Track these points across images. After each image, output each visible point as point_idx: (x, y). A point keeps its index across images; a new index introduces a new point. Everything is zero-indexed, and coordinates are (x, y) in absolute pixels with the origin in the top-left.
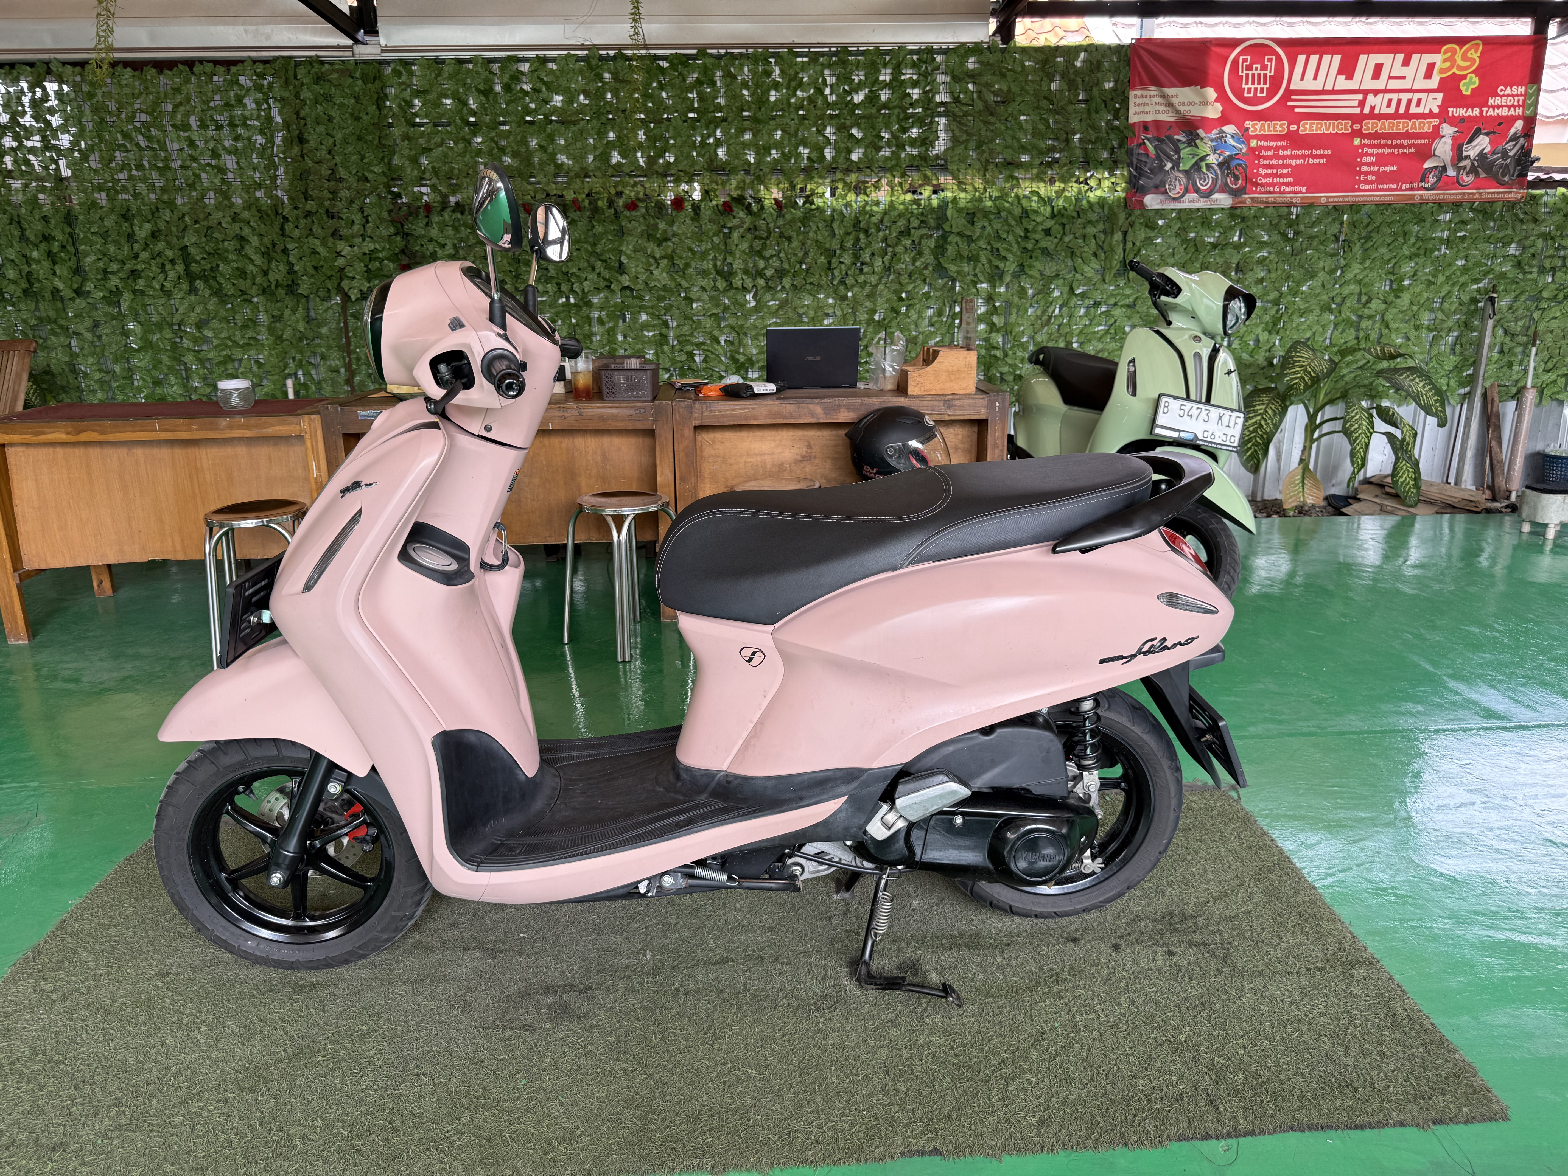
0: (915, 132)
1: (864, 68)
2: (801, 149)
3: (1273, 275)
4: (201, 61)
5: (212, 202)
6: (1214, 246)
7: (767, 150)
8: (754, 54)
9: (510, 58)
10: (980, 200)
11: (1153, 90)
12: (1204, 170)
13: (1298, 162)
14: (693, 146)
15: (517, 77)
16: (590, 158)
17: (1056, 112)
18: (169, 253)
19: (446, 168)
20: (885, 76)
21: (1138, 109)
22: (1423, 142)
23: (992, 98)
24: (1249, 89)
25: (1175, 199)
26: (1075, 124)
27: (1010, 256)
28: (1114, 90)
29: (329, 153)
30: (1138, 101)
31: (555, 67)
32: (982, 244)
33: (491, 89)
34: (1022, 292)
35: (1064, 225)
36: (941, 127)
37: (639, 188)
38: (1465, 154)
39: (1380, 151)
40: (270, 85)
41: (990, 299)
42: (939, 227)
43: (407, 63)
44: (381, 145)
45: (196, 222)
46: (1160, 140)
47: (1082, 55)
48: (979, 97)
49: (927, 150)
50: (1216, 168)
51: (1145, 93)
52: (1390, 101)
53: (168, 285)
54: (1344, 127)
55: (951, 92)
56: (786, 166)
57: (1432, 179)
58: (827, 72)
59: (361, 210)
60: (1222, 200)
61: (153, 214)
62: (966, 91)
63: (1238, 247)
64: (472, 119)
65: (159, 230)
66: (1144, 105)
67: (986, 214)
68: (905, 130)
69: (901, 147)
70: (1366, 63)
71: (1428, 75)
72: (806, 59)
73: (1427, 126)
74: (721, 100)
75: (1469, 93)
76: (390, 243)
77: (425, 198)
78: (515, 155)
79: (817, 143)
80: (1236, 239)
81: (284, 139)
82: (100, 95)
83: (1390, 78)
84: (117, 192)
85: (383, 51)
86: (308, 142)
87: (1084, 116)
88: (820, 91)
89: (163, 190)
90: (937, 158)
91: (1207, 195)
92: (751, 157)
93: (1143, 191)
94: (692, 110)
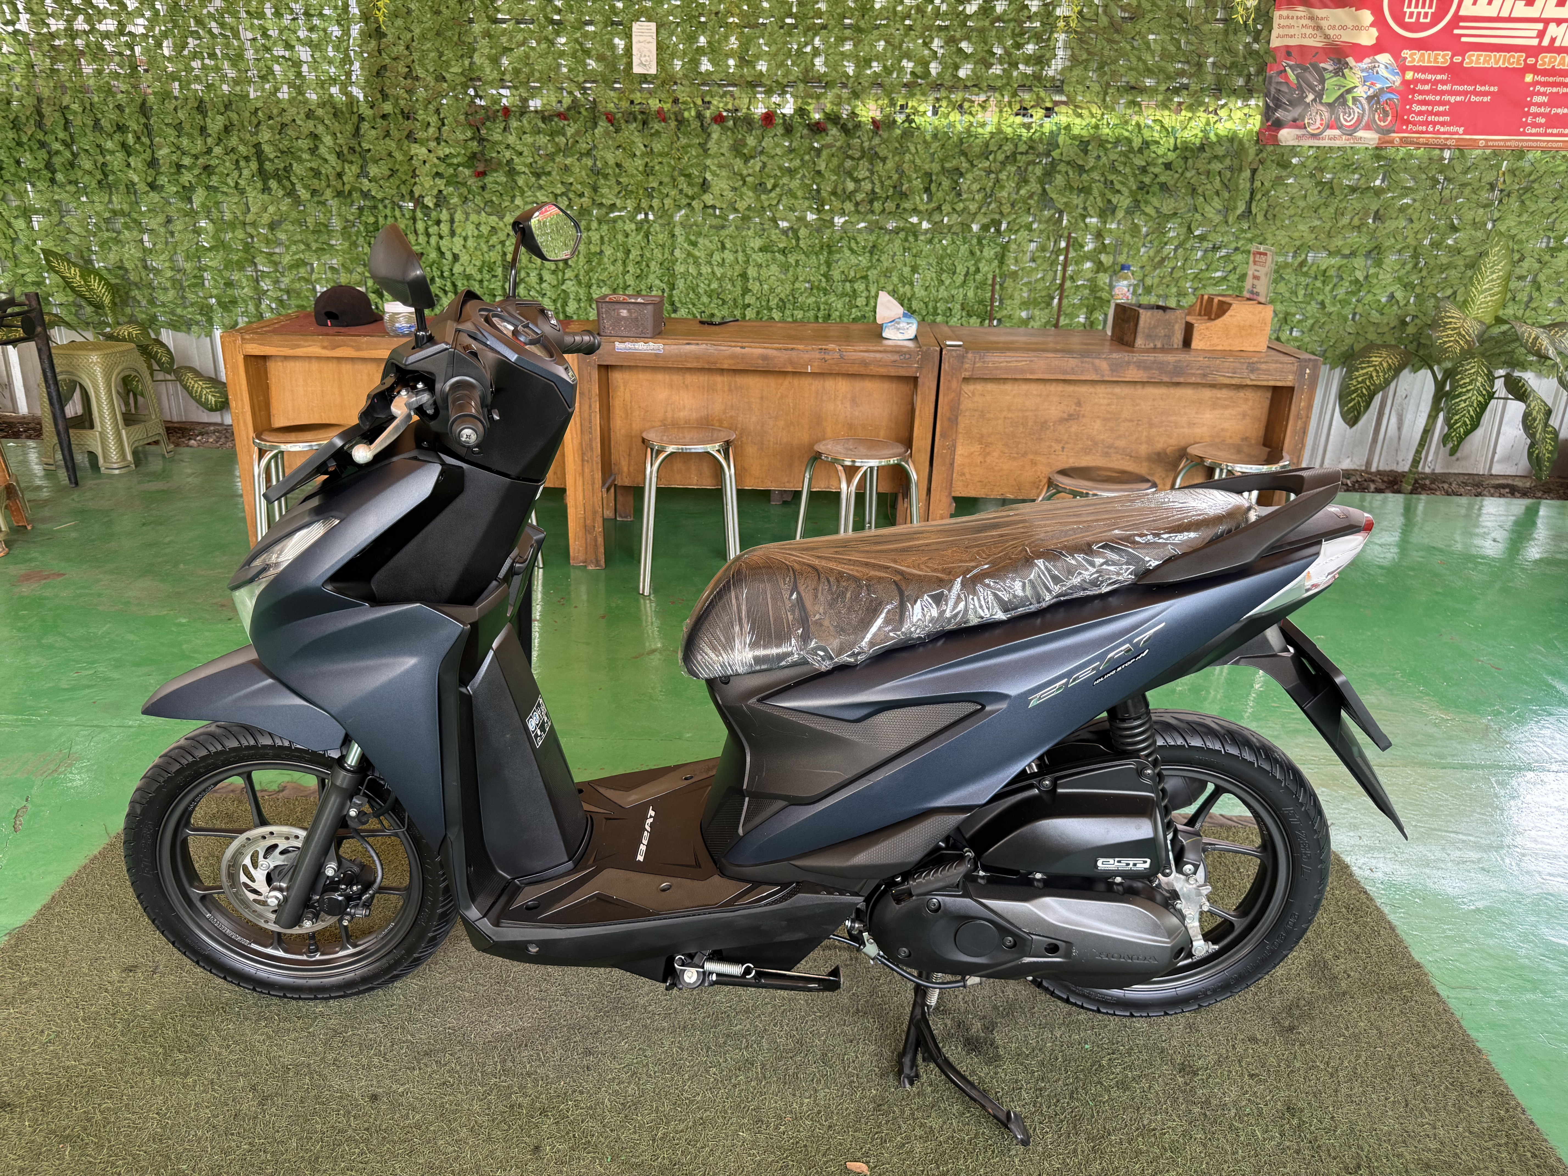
0: (1030, 48)
2: (904, 62)
3: (1416, 226)
5: (286, 96)
6: (1353, 190)
7: (868, 62)
10: (1097, 127)
11: (1301, 11)
12: (1350, 103)
13: (1458, 99)
14: (789, 54)
16: (678, 64)
17: (1189, 31)
18: (241, 148)
19: (527, 69)
21: (1282, 32)
23: (1120, 14)
24: (1411, 14)
25: (1314, 136)
26: (1209, 47)
27: (1124, 190)
28: (1257, 8)
29: (407, 48)
30: (1283, 22)
32: (1096, 175)
34: (1135, 230)
35: (1185, 157)
36: (1060, 44)
37: (728, 99)
39: (1555, 90)
41: (1099, 235)
42: (1048, 154)
44: (461, 42)
45: (270, 118)
46: (1303, 68)
48: (1105, 12)
49: (1042, 69)
50: (1364, 102)
51: (1291, 13)
53: (242, 182)
54: (1516, 60)
56: (887, 81)
59: (437, 112)
60: (1369, 137)
61: (226, 107)
63: (1378, 192)
64: (556, 17)
65: (232, 125)
66: (1289, 27)
67: (1102, 143)
68: (1018, 46)
69: (1015, 65)
76: (465, 148)
77: (504, 101)
78: (600, 58)
79: (923, 57)
80: (1378, 183)
81: (362, 33)
84: (190, 82)
86: (384, 35)
87: (1220, 37)
89: (236, 82)
90: (1053, 79)
91: (1350, 132)
92: (851, 71)
93: (1278, 125)
94: (790, 15)
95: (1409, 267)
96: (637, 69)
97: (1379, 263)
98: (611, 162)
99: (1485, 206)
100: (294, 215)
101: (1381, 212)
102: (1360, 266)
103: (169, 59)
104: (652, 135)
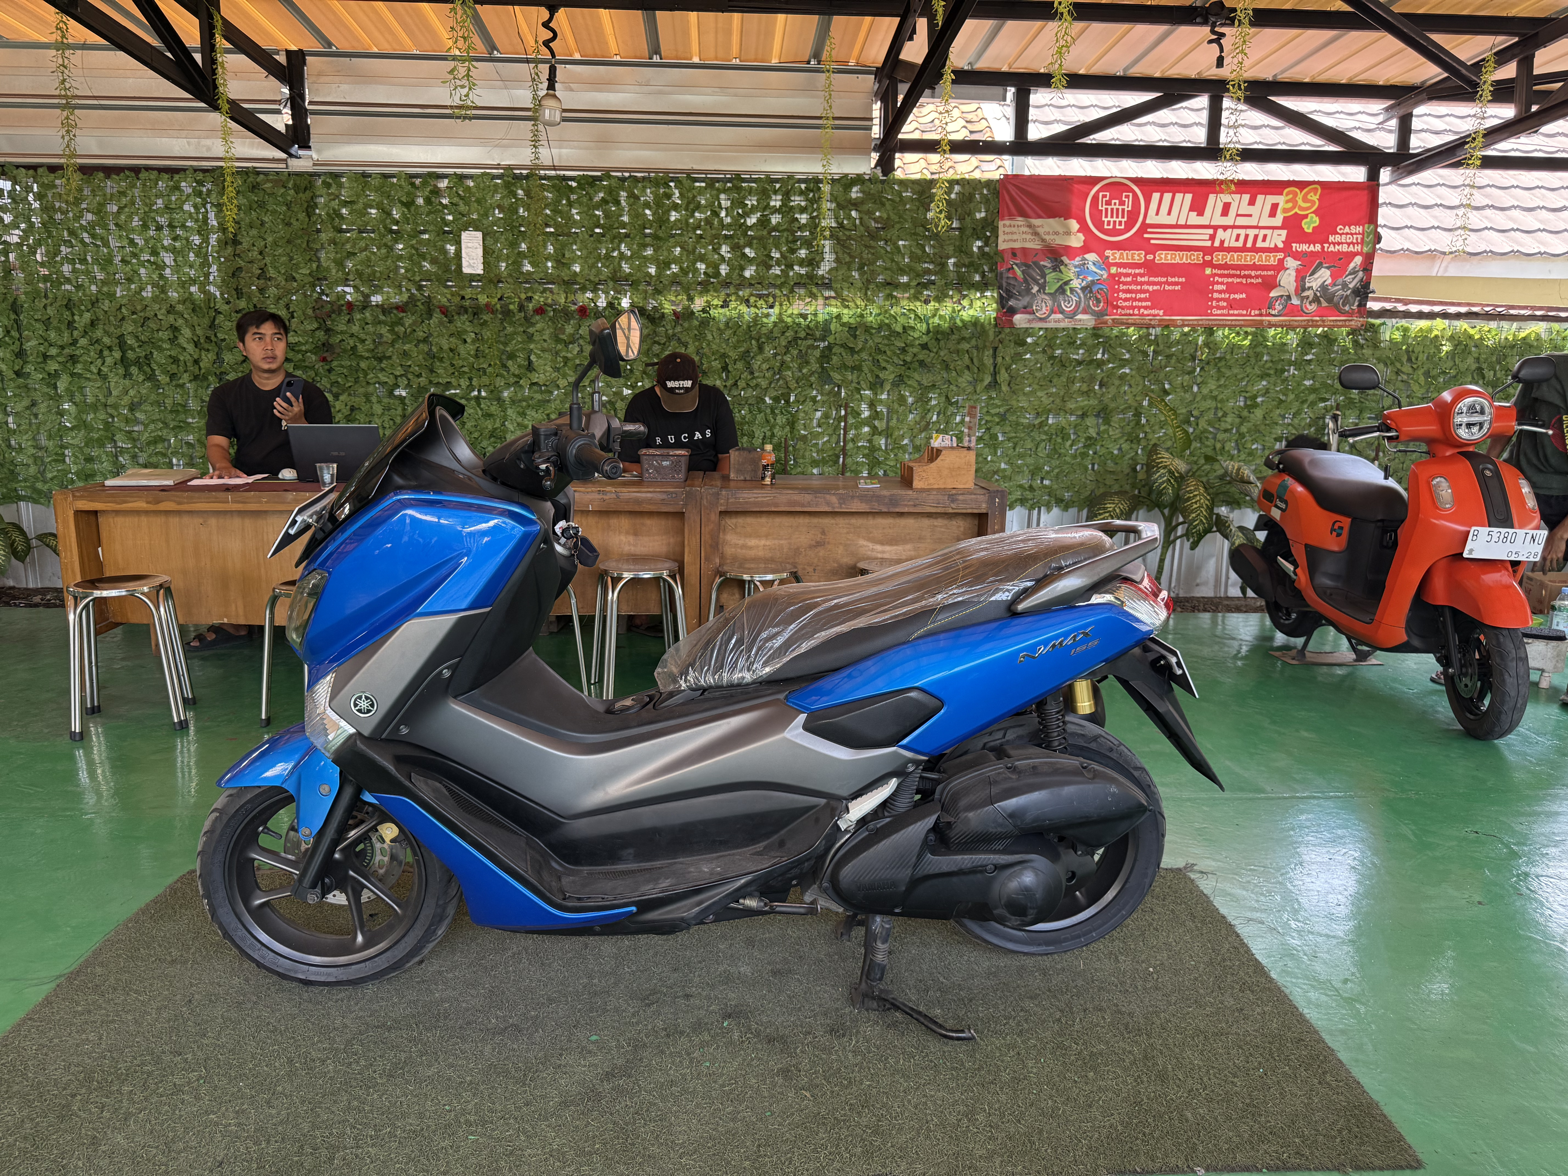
0: (803, 253)
1: (757, 194)
2: (698, 265)
4: (148, 168)
5: (150, 295)
6: (1080, 362)
7: (667, 265)
8: (656, 178)
9: (431, 175)
10: (862, 316)
11: (1020, 221)
12: (1068, 293)
13: (1155, 288)
14: (599, 258)
15: (436, 192)
16: (503, 265)
17: (930, 238)
18: (106, 340)
19: (369, 271)
20: (776, 202)
21: (1007, 237)
22: (1269, 273)
23: (873, 224)
24: (1109, 222)
25: (1042, 320)
26: (949, 250)
27: (890, 367)
28: (984, 219)
29: (261, 253)
30: (1007, 230)
31: (472, 184)
32: (865, 356)
33: (413, 202)
34: (902, 399)
35: (937, 339)
36: (827, 249)
37: (548, 294)
38: (1307, 285)
39: (1230, 280)
40: (209, 192)
41: (872, 405)
42: (824, 339)
43: (336, 176)
44: (309, 248)
45: (134, 313)
46: (1028, 266)
47: (957, 188)
48: (861, 223)
49: (814, 270)
50: (1079, 291)
51: (1013, 223)
52: (1238, 236)
53: (105, 369)
54: (1196, 258)
55: (836, 218)
56: (684, 280)
57: (1278, 307)
58: (722, 196)
59: (287, 307)
60: (1086, 320)
61: (93, 304)
62: (849, 217)
63: (1100, 364)
64: (395, 228)
65: (98, 319)
66: (1012, 233)
67: (867, 329)
68: (792, 251)
69: (791, 267)
70: (1215, 203)
71: (1273, 214)
72: (703, 184)
73: (1272, 259)
74: (625, 219)
75: (1310, 231)
76: (312, 337)
77: (348, 297)
78: (433, 261)
79: (714, 260)
81: (219, 241)
82: (50, 195)
83: (1238, 215)
84: (62, 284)
85: (314, 165)
86: (241, 243)
87: (958, 242)
88: (716, 214)
89: (104, 282)
90: (823, 277)
91: (1071, 316)
92: (652, 270)
93: (1012, 311)
94: (598, 227)
95: (1132, 424)
96: (466, 270)
97: (1107, 422)
98: (446, 347)
99: (1189, 373)
100: (153, 397)
101: (1105, 379)
102: (1092, 425)
103: (42, 264)
104: (482, 325)
